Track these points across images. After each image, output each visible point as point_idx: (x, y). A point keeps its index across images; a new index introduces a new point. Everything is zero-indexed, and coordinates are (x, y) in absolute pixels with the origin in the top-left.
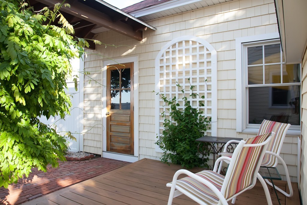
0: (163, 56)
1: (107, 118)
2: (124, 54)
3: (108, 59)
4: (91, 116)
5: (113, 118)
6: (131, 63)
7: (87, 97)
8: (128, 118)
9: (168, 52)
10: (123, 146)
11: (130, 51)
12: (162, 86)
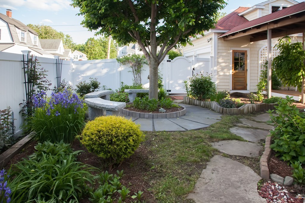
0: (262, 50)
1: (233, 75)
2: (242, 46)
3: (233, 47)
4: (222, 74)
5: (235, 74)
6: (245, 51)
7: (220, 64)
8: (244, 74)
9: (264, 49)
10: (241, 87)
11: (246, 46)
12: (261, 62)
